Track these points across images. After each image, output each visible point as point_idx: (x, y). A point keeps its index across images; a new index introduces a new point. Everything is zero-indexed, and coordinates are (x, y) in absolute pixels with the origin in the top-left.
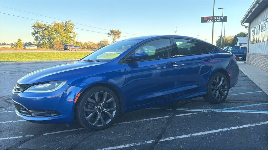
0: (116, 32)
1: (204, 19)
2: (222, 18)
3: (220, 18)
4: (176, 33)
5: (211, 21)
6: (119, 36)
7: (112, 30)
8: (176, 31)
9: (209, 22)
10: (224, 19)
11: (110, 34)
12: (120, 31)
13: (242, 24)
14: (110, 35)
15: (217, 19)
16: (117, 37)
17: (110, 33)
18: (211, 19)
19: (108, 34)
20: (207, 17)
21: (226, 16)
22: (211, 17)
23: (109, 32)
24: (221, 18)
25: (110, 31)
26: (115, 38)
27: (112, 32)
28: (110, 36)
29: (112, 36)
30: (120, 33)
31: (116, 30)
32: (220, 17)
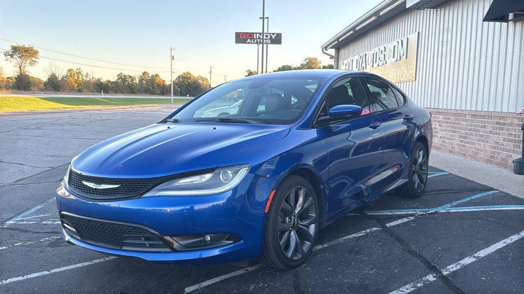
0: (25, 51)
1: (241, 37)
2: (273, 38)
3: (269, 37)
4: (173, 59)
5: (254, 41)
6: (34, 59)
7: (15, 44)
8: (173, 57)
9: (249, 43)
10: (277, 39)
11: (9, 55)
12: (35, 48)
13: (324, 51)
14: (12, 56)
15: (265, 38)
16: (28, 61)
17: (10, 53)
18: (252, 37)
19: (6, 54)
20: (247, 33)
21: (281, 34)
22: (254, 33)
23: (9, 49)
24: (271, 37)
25: (11, 48)
26: (23, 65)
27: (16, 49)
28: (12, 59)
29: (16, 60)
30: (36, 52)
31: (27, 46)
32: (269, 35)
